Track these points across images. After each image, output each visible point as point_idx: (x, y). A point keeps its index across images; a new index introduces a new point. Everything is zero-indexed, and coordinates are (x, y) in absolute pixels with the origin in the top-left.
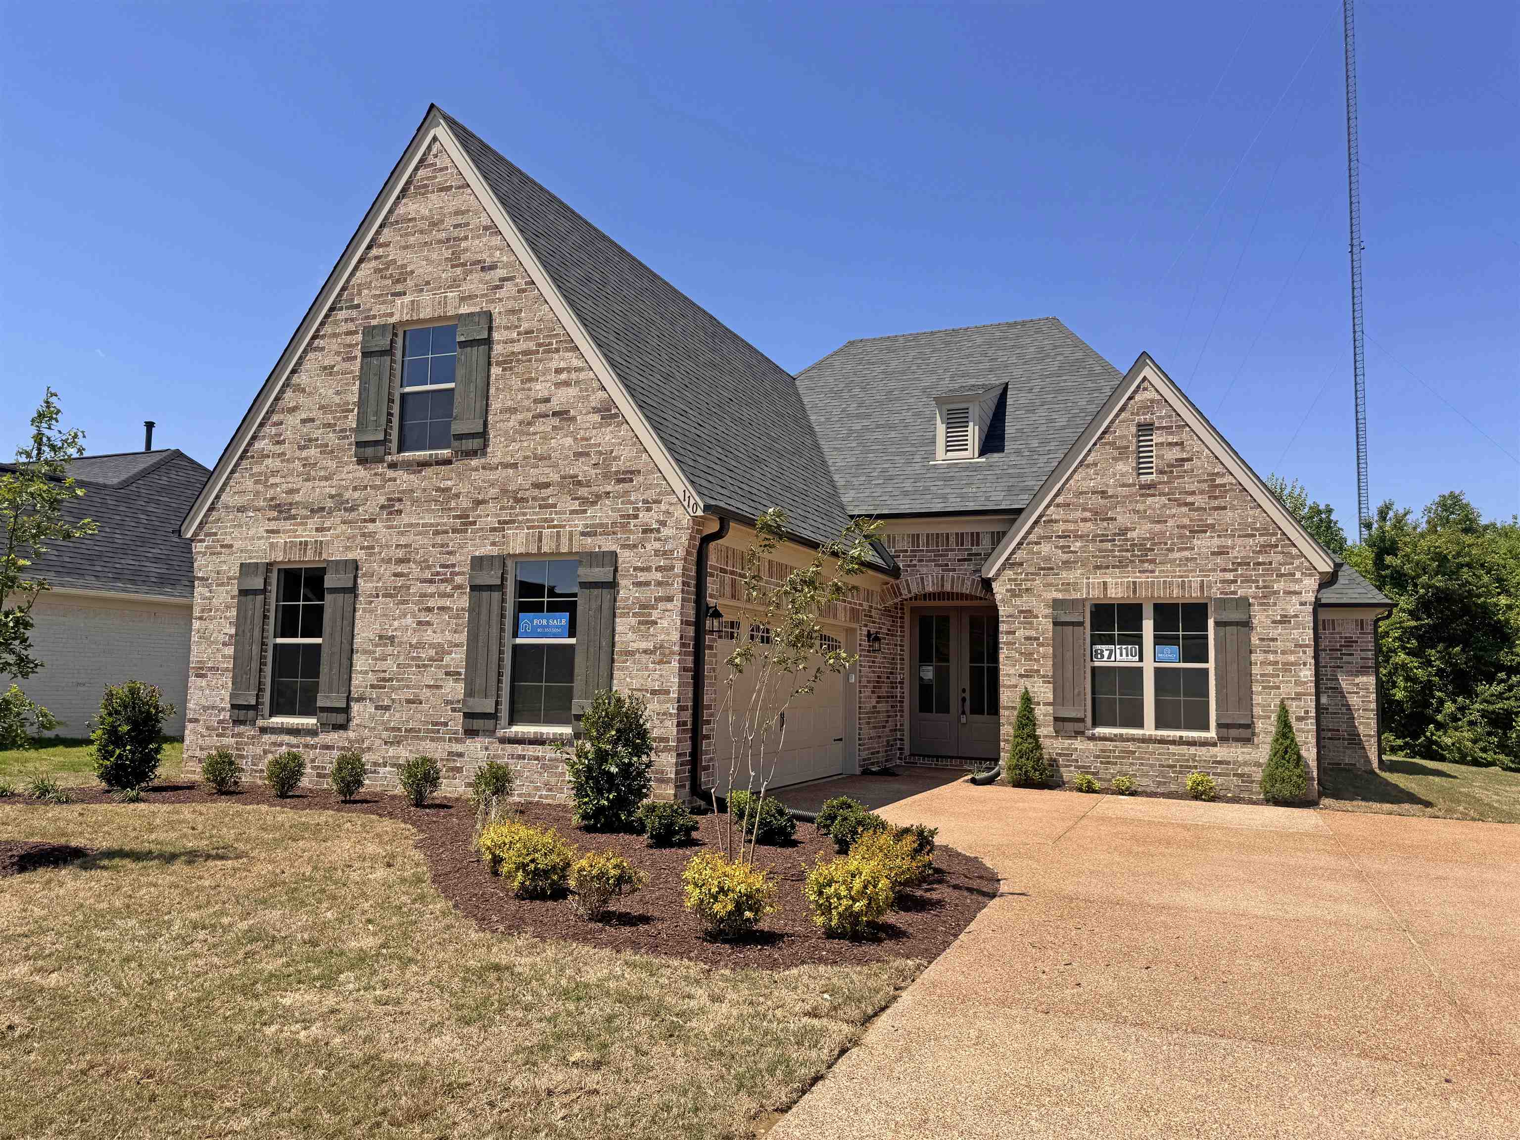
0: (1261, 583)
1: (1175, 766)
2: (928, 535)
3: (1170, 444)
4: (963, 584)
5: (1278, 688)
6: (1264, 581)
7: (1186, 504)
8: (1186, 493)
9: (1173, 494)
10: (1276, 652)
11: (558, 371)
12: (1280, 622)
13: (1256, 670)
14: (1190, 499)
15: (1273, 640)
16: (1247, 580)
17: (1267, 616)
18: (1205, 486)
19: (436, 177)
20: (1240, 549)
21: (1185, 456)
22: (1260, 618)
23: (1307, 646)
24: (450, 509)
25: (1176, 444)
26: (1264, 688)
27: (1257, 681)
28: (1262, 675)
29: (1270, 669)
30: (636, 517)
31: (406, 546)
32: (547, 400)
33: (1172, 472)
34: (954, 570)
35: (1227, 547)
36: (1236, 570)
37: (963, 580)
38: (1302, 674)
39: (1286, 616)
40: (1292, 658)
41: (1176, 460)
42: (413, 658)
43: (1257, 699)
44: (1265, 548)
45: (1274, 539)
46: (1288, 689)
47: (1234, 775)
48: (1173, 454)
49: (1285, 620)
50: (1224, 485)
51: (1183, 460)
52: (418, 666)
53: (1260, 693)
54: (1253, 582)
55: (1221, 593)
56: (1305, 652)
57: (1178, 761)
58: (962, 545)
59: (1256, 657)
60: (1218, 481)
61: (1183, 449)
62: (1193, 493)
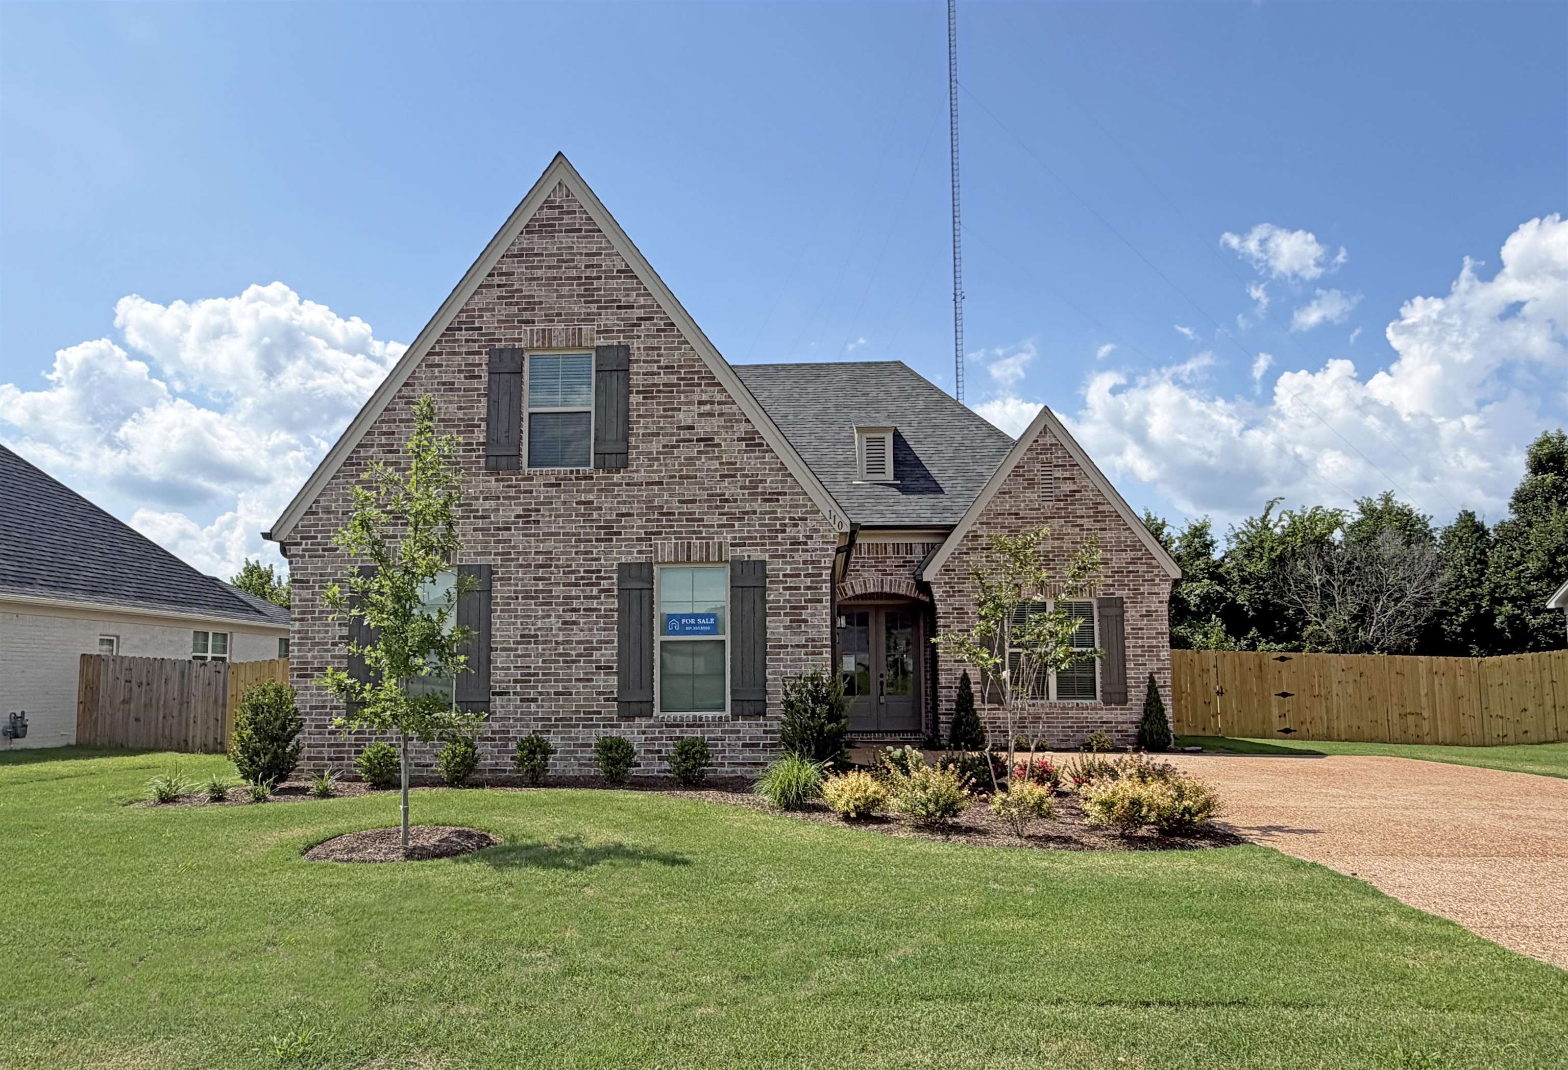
0: (1131, 587)
1: (1073, 727)
2: (869, 544)
3: (1065, 479)
4: (899, 586)
5: (1145, 665)
6: (1134, 585)
7: (1078, 526)
8: (1078, 517)
9: (1068, 517)
10: (1143, 638)
11: (701, 403)
12: (1146, 616)
13: (1129, 652)
14: (1079, 521)
15: (1141, 629)
16: (1122, 585)
17: (1137, 612)
18: (1091, 512)
19: (562, 219)
20: (1118, 560)
21: (1076, 488)
22: (1131, 614)
23: (1164, 633)
24: (592, 520)
25: (1069, 479)
26: (1135, 665)
27: (1130, 660)
28: (1134, 656)
29: (1139, 651)
30: (784, 531)
31: (546, 553)
32: (692, 428)
33: (1067, 500)
34: (892, 574)
35: (1108, 559)
36: (1114, 576)
37: (900, 583)
38: (1161, 654)
39: (1149, 611)
40: (1154, 643)
41: (1070, 491)
42: (560, 655)
43: (1131, 674)
44: (1133, 561)
45: (1140, 553)
46: (1154, 665)
47: (1116, 731)
48: (1068, 487)
49: (1149, 614)
50: (1104, 512)
51: (1075, 491)
52: (565, 662)
53: (1132, 669)
54: (1126, 585)
55: (1104, 594)
56: (1163, 638)
57: (1075, 723)
58: (898, 553)
59: (1129, 643)
60: (1100, 508)
61: (1075, 483)
62: (1082, 517)
